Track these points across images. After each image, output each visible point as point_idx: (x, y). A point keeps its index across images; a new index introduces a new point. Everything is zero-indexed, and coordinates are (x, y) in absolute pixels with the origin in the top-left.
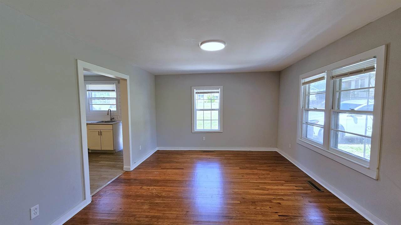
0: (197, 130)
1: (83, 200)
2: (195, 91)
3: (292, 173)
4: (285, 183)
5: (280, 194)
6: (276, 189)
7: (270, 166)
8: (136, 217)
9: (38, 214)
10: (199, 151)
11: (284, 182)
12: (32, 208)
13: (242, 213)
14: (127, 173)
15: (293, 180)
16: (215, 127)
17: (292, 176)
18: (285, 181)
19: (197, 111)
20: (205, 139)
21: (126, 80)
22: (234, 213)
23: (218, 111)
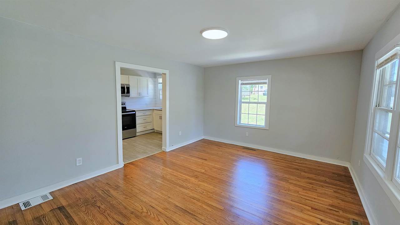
0: (241, 124)
1: (117, 164)
2: (240, 82)
3: (339, 201)
4: (309, 210)
5: (285, 219)
6: (286, 213)
7: (310, 183)
8: (134, 187)
9: (81, 164)
10: (240, 147)
11: (310, 208)
12: (77, 159)
13: (213, 220)
14: (164, 152)
15: (328, 211)
16: (261, 122)
17: (332, 206)
18: (312, 208)
19: (242, 104)
20: (248, 134)
21: (165, 74)
22: (206, 216)
23: (265, 105)
